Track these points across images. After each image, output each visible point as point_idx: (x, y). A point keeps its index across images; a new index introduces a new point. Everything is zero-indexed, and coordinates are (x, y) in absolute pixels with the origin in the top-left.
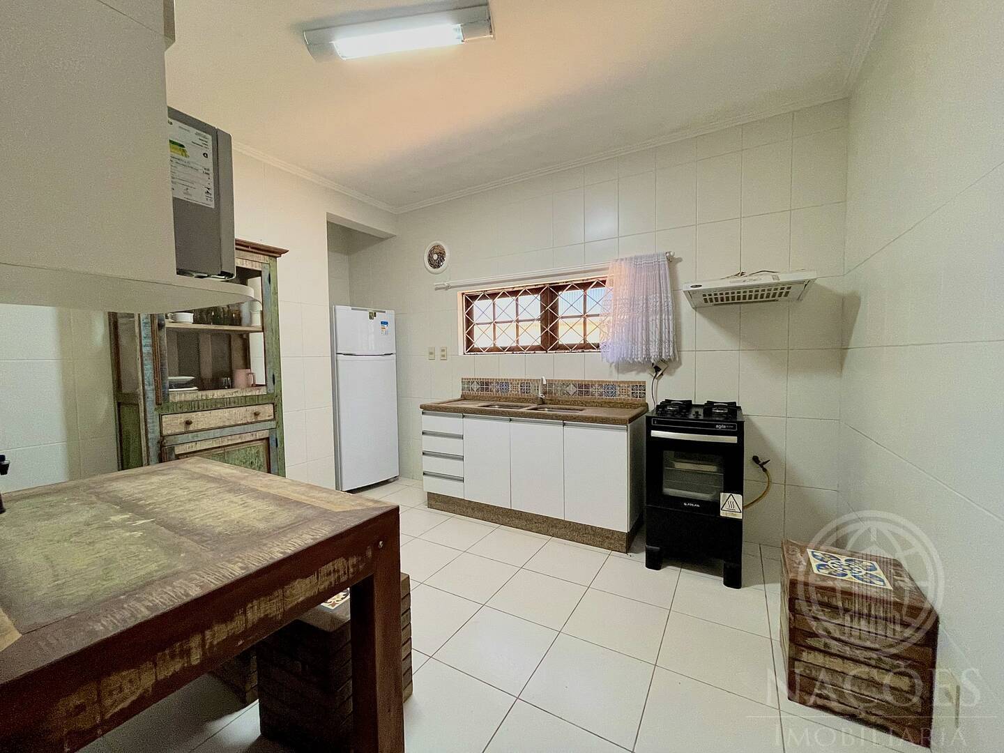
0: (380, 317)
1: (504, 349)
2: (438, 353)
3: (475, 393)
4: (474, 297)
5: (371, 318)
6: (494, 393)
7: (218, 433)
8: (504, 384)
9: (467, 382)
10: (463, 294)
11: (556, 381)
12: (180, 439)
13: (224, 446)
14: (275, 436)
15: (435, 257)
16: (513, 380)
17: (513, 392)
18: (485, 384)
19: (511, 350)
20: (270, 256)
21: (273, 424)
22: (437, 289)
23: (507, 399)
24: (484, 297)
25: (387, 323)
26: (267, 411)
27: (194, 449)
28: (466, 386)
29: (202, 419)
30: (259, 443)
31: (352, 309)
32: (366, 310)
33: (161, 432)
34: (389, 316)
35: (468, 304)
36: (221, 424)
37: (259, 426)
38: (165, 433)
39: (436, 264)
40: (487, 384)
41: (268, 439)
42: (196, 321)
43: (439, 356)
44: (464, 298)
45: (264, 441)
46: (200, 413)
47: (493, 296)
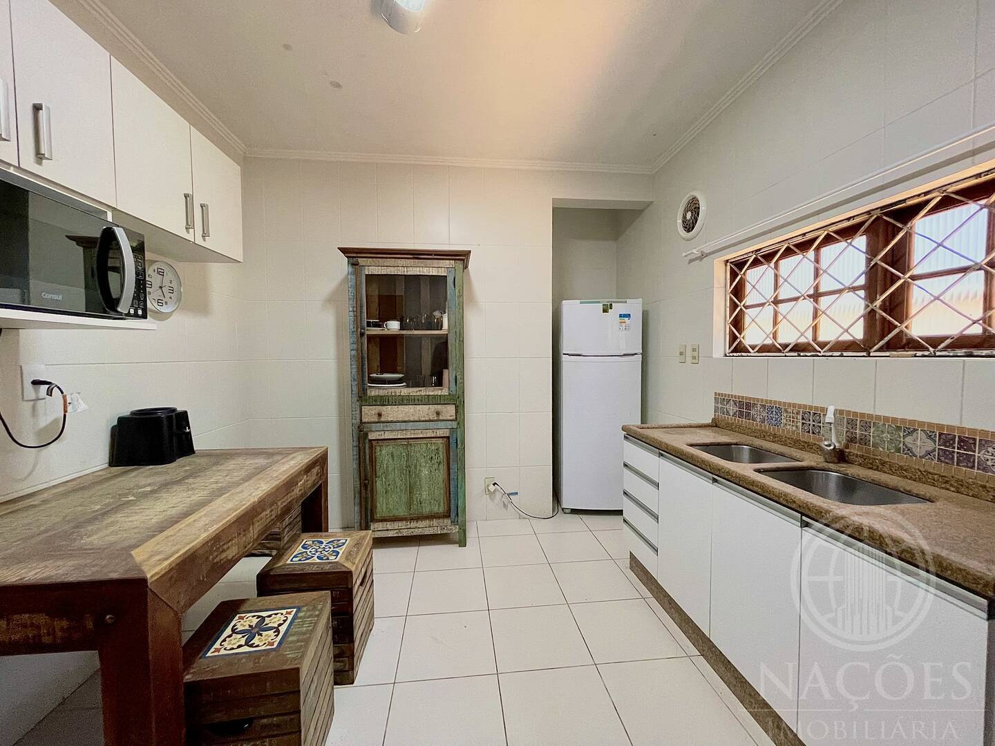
0: (619, 308)
1: (786, 346)
2: (689, 353)
3: (730, 419)
4: (740, 264)
5: (605, 311)
6: (756, 425)
7: (403, 426)
8: (775, 409)
9: (721, 399)
10: (727, 261)
11: (878, 417)
12: (374, 427)
13: (408, 439)
14: (455, 436)
15: (689, 215)
16: (790, 405)
17: (790, 427)
18: (745, 406)
19: (799, 349)
20: (455, 260)
21: (454, 425)
22: (691, 261)
23: (776, 438)
24: (756, 263)
25: (628, 316)
26: (449, 411)
27: (383, 437)
28: (720, 406)
29: (391, 413)
30: (440, 441)
31: (581, 303)
32: (599, 302)
33: (361, 420)
34: (634, 307)
35: (734, 275)
36: (406, 419)
37: (441, 424)
38: (363, 421)
39: (689, 226)
40: (749, 406)
41: (448, 438)
42: (402, 328)
43: (691, 358)
44: (728, 268)
45: (445, 439)
46: (389, 407)
47: (769, 257)
